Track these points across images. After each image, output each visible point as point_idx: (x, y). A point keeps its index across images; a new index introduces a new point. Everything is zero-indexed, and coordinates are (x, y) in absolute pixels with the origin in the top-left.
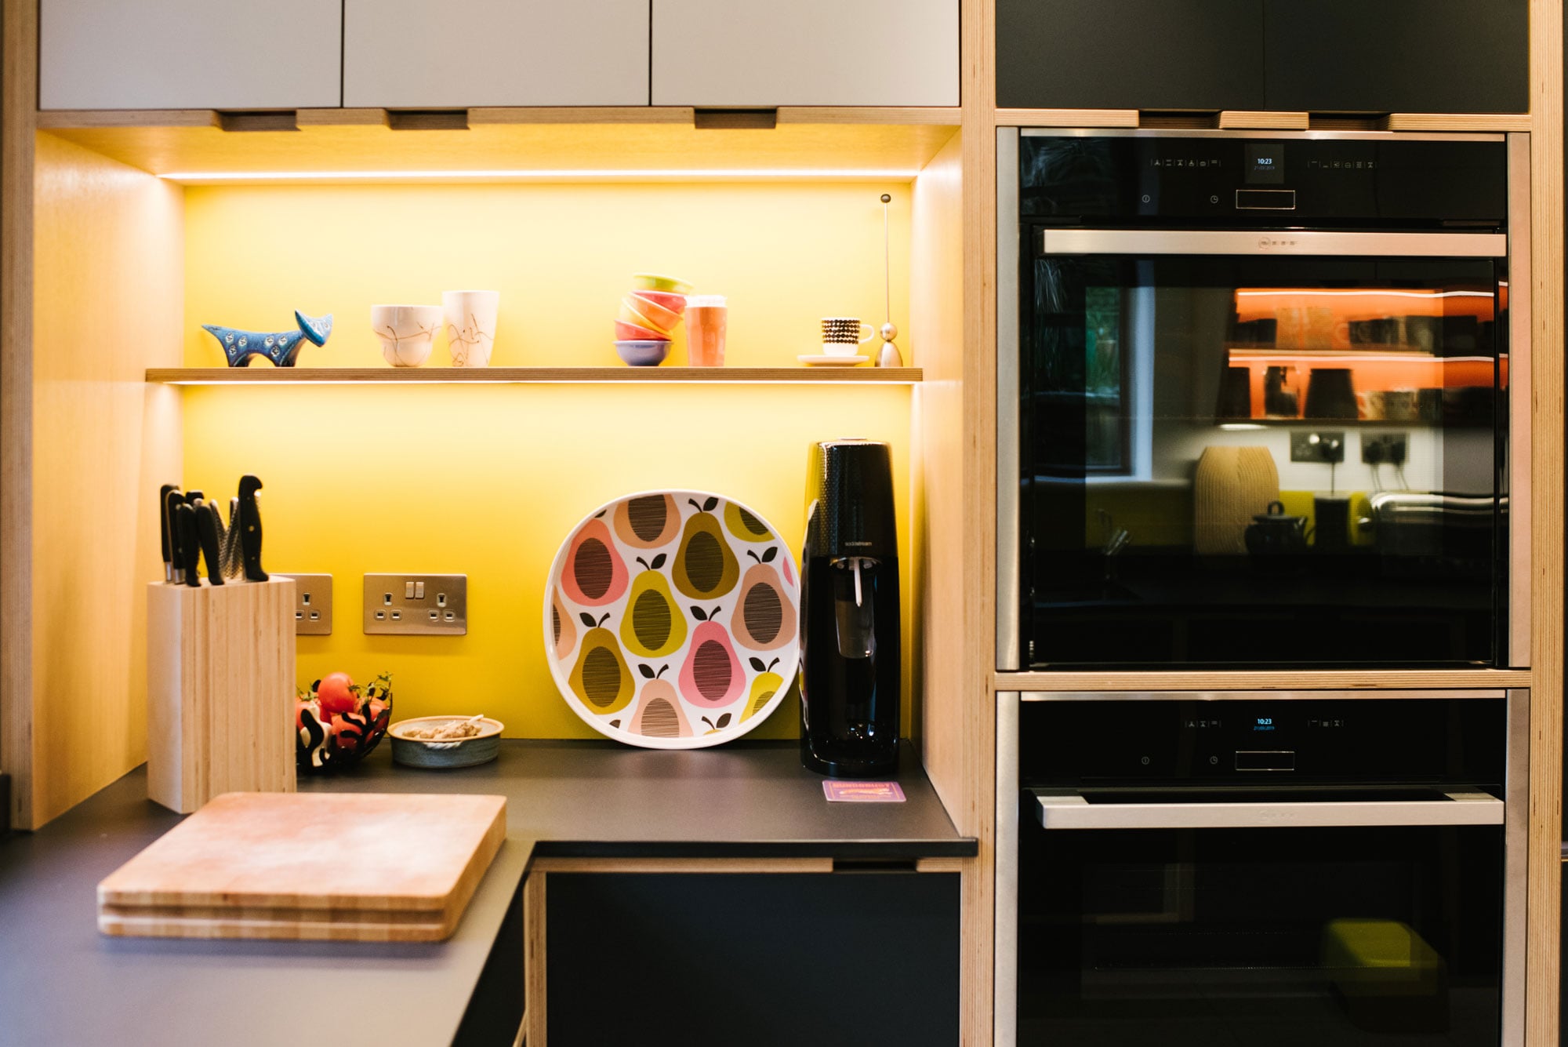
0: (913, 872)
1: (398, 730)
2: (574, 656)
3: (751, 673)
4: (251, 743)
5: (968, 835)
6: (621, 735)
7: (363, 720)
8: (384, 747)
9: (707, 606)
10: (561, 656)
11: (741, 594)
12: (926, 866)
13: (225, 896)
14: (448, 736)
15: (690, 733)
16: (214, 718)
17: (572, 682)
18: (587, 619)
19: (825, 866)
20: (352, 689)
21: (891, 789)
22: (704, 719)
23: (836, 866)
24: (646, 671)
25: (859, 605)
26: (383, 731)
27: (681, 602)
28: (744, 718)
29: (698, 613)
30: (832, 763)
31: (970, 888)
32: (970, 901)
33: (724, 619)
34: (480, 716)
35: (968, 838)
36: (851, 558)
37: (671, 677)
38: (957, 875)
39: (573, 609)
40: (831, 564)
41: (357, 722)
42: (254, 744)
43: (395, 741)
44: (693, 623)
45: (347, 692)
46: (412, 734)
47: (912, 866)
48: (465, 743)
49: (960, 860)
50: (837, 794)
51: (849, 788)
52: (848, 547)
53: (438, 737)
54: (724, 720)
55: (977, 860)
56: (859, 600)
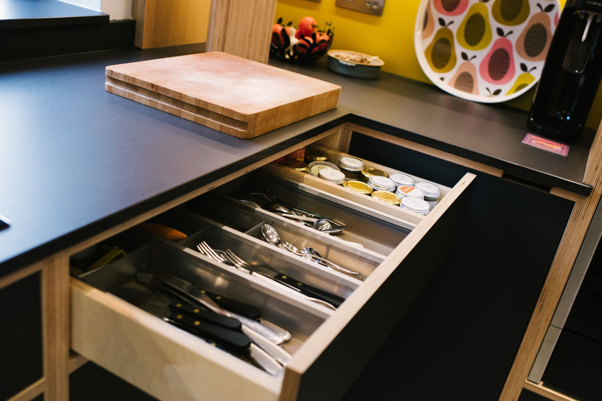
0: (548, 193)
1: (332, 53)
2: (430, 40)
3: (519, 72)
4: (248, 34)
5: (588, 183)
6: (443, 86)
7: (311, 41)
8: (323, 60)
9: (506, 29)
10: (424, 37)
11: (527, 26)
12: (554, 192)
13: (153, 86)
14: (351, 60)
15: (478, 93)
16: (231, 18)
17: (426, 52)
18: (442, 22)
19: (497, 173)
20: (314, 26)
21: (563, 148)
22: (487, 89)
23: (504, 175)
24: (465, 56)
25: (583, 41)
26: (325, 51)
27: (493, 24)
28: (509, 93)
29: (500, 32)
30: (539, 127)
31: (578, 213)
32: (575, 220)
33: (513, 39)
34: (376, 58)
35: (587, 185)
36: (588, 12)
37: (477, 63)
38: (573, 203)
39: (436, 15)
40: (575, 14)
41: (308, 41)
42: (249, 36)
43: (330, 58)
44: (496, 37)
45: (310, 27)
46: (338, 56)
47: (549, 189)
48: (357, 66)
49: (578, 195)
50: (530, 141)
51: (538, 140)
52: (587, 4)
53: (347, 60)
54: (497, 92)
55: (588, 199)
56: (584, 37)
